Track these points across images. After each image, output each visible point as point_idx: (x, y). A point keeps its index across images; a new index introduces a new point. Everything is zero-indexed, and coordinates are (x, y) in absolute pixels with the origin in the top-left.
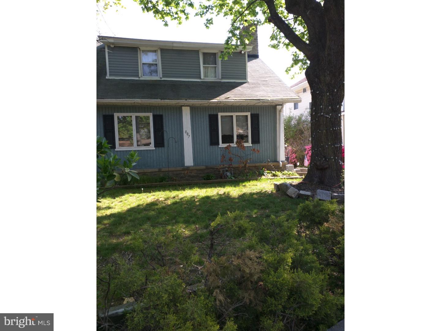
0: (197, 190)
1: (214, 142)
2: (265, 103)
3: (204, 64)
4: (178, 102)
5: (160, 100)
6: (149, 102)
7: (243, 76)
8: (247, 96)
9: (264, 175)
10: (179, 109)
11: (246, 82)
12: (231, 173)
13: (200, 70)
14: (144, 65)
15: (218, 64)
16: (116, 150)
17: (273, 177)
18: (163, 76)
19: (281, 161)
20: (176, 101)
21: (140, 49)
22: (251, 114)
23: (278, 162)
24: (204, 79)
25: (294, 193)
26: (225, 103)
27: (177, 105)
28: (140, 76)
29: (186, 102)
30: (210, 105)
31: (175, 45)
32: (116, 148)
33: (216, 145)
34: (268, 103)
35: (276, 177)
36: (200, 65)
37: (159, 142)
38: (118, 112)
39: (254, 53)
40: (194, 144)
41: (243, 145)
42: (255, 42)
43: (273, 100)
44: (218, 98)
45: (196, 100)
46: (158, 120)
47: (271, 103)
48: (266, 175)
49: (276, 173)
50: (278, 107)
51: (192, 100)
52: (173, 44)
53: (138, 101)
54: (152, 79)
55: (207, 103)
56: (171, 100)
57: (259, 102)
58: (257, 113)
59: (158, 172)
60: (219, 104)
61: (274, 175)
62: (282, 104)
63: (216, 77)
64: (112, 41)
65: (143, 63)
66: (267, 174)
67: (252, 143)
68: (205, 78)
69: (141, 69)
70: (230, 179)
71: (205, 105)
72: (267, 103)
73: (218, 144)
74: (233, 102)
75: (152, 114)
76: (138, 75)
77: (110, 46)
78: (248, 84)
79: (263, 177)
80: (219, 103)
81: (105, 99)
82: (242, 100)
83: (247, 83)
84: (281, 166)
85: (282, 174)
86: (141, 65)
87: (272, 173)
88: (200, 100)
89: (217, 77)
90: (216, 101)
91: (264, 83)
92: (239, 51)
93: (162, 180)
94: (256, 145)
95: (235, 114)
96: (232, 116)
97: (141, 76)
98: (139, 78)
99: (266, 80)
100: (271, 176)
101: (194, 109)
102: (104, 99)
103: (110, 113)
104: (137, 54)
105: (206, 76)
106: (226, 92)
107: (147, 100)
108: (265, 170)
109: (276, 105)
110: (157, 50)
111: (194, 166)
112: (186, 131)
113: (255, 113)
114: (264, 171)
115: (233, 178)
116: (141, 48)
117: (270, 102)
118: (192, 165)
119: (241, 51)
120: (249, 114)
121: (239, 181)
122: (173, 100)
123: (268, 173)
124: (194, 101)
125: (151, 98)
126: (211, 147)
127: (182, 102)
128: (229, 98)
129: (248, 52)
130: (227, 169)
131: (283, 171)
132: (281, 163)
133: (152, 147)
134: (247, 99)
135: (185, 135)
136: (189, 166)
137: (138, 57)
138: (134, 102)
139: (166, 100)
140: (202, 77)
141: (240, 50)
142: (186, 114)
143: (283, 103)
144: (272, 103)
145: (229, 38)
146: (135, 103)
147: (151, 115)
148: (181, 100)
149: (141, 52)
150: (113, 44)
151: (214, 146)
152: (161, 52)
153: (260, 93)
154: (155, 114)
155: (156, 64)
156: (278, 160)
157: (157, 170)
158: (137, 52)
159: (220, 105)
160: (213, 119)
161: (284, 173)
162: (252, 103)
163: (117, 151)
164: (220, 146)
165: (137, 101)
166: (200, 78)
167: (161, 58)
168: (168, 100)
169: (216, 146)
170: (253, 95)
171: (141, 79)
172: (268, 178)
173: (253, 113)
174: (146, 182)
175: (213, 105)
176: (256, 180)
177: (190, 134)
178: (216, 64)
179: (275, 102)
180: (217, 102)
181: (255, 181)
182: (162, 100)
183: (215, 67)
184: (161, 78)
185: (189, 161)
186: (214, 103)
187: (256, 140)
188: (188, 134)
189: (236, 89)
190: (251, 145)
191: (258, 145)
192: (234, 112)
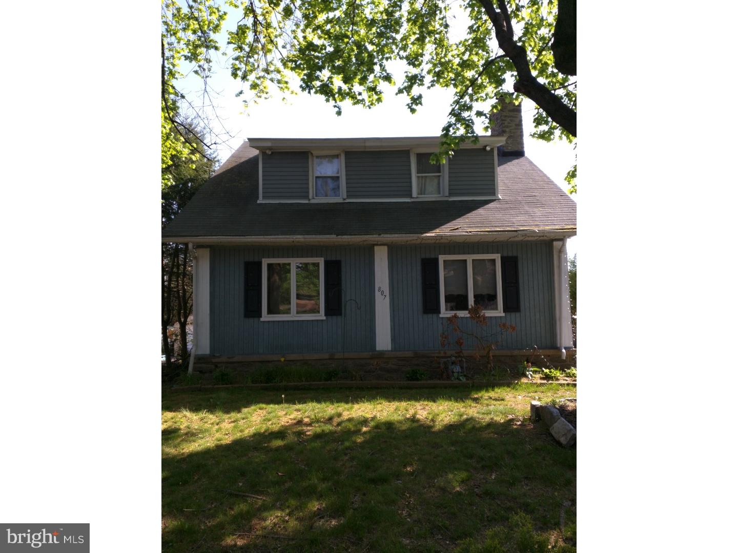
0: (381, 404)
1: (431, 307)
2: (528, 237)
3: (419, 171)
4: (365, 239)
5: (334, 236)
6: (316, 239)
7: (489, 189)
8: (492, 225)
9: (526, 376)
10: (369, 251)
11: (495, 200)
12: (462, 368)
13: (411, 182)
14: (318, 179)
15: (443, 171)
16: (262, 319)
17: (545, 382)
18: (347, 196)
19: (565, 348)
20: (361, 236)
21: (312, 154)
22: (502, 258)
23: (559, 349)
24: (417, 198)
25: (565, 434)
26: (449, 238)
27: (365, 243)
28: (310, 197)
29: (379, 239)
30: (423, 242)
31: (367, 144)
32: (263, 316)
33: (434, 313)
34: (534, 237)
35: (550, 382)
36: (410, 174)
37: (334, 307)
38: (269, 258)
39: (516, 149)
40: (394, 311)
41: (484, 315)
42: (517, 129)
43: (543, 231)
44: (437, 230)
45: (396, 235)
46: (334, 270)
47: (540, 237)
48: (529, 376)
49: (550, 372)
50: (555, 243)
51: (388, 236)
52: (365, 142)
53: (299, 238)
54: (330, 202)
55: (416, 238)
56: (353, 237)
57: (517, 235)
58: (515, 254)
59: (329, 359)
60: (440, 240)
61: (547, 377)
62: (562, 237)
63: (439, 193)
64: (269, 144)
65: (317, 176)
66: (531, 373)
67: (504, 311)
68: (419, 196)
69: (313, 185)
70: (457, 381)
71: (414, 242)
72: (532, 236)
73: (438, 311)
74: (466, 237)
75: (323, 259)
76: (308, 196)
77: (265, 152)
78: (498, 203)
79: (524, 380)
80: (438, 238)
81: (247, 237)
82: (482, 233)
83: (497, 201)
84: (564, 357)
85: (564, 375)
86: (313, 179)
87: (543, 371)
88: (403, 235)
89: (441, 193)
90: (433, 235)
91: (530, 199)
92: (482, 147)
93: (331, 376)
94: (513, 315)
95: (470, 258)
96: (466, 261)
97: (313, 196)
98: (309, 200)
99: (534, 194)
100: (541, 378)
101: (394, 251)
102: (245, 236)
103: (256, 260)
104: (308, 163)
105: (421, 192)
106: (454, 219)
107: (314, 236)
108: (528, 367)
109: (553, 240)
110: (340, 155)
111: (392, 351)
112: (380, 288)
113: (510, 254)
114: (526, 368)
115: (463, 380)
116: (313, 152)
117: (539, 235)
118: (390, 348)
119: (486, 146)
120: (497, 257)
121: (473, 386)
122: (356, 236)
123: (535, 372)
124: (393, 235)
125: (320, 234)
126: (425, 316)
127: (372, 239)
128: (458, 229)
129: (498, 147)
130: (454, 358)
131: (569, 368)
132: (564, 351)
133: (322, 316)
134: (493, 230)
135: (378, 294)
136: (383, 351)
137: (308, 167)
138: (293, 240)
139: (346, 237)
140: (415, 194)
141: (484, 145)
142: (381, 259)
143: (564, 237)
144: (543, 236)
145: (450, 125)
146: (293, 242)
147: (321, 261)
148: (371, 236)
149: (315, 158)
150: (270, 148)
151: (430, 316)
152: (345, 156)
153: (519, 218)
154: (329, 259)
155: (338, 177)
156: (559, 346)
157: (326, 356)
158: (308, 158)
159: (442, 241)
160: (429, 268)
161: (569, 373)
162: (503, 238)
163: (264, 322)
164: (441, 316)
165: (297, 240)
166: (410, 196)
167: (346, 167)
168: (349, 237)
169: (435, 316)
170: (505, 222)
171: (313, 201)
172: (534, 382)
173: (505, 255)
174: (304, 379)
175: (429, 241)
176: (508, 385)
177: (387, 292)
178: (439, 172)
179: (548, 235)
180: (435, 236)
181: (505, 388)
182: (339, 237)
183: (439, 176)
184: (344, 199)
185: (383, 341)
186: (429, 239)
187: (512, 305)
188: (382, 293)
189: (473, 212)
190: (503, 314)
191: (518, 314)
192: (469, 254)
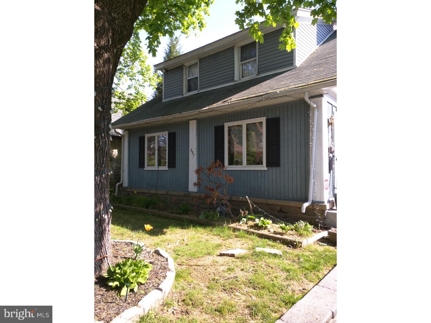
2: (271, 98)
3: (241, 61)
7: (290, 60)
10: (188, 124)
13: (234, 70)
16: (145, 169)
18: (200, 88)
21: (185, 66)
22: (267, 120)
28: (184, 93)
32: (145, 167)
33: (221, 167)
36: (234, 64)
37: (172, 162)
38: (147, 133)
40: (199, 165)
44: (214, 104)
45: (188, 112)
51: (184, 113)
53: (147, 120)
54: (191, 95)
58: (278, 116)
64: (163, 66)
65: (188, 79)
67: (267, 166)
69: (186, 86)
73: (223, 166)
75: (168, 132)
84: (303, 211)
86: (186, 81)
94: (274, 169)
95: (245, 123)
96: (242, 125)
97: (186, 93)
98: (183, 96)
101: (201, 122)
103: (143, 135)
104: (183, 72)
107: (152, 118)
112: (191, 149)
113: (274, 116)
117: (280, 96)
120: (263, 120)
124: (186, 112)
128: (228, 100)
133: (167, 168)
135: (190, 153)
136: (192, 192)
137: (183, 75)
140: (236, 78)
142: (193, 129)
149: (188, 68)
150: (165, 69)
152: (199, 62)
155: (198, 77)
160: (219, 133)
163: (145, 171)
164: (225, 169)
165: (147, 122)
166: (233, 80)
173: (270, 117)
177: (195, 152)
178: (256, 56)
184: (198, 91)
187: (273, 161)
188: (193, 153)
190: (266, 169)
191: (278, 168)
192: (244, 119)
